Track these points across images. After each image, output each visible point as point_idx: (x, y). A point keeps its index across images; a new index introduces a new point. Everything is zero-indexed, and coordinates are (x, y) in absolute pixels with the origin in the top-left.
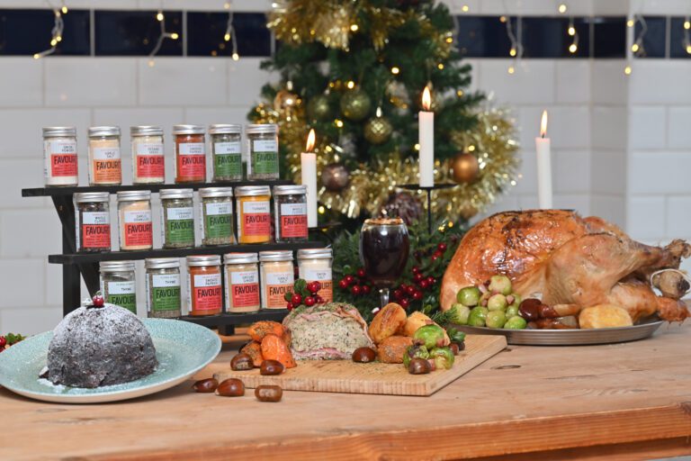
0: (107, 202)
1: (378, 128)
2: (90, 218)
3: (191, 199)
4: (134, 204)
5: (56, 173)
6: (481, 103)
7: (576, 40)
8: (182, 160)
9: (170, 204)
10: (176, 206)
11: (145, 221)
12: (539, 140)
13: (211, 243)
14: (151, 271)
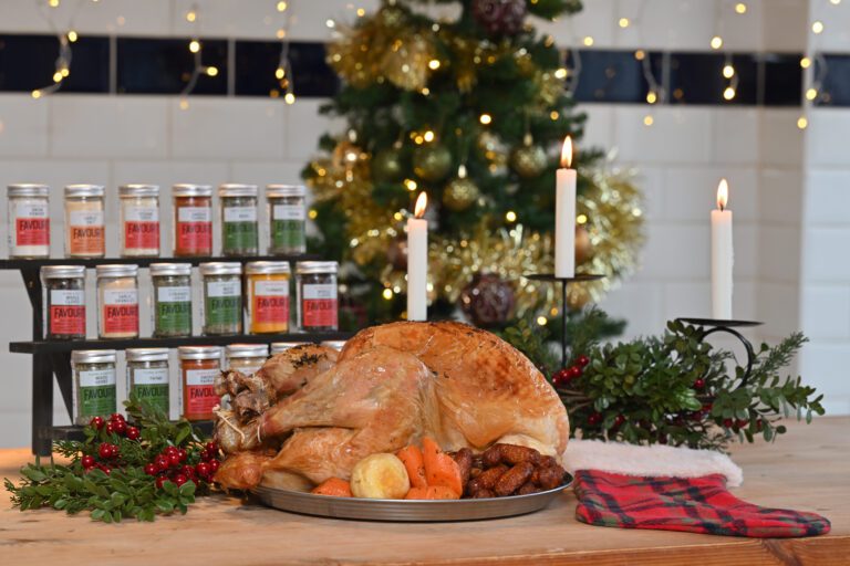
0: (82, 279)
1: (461, 192)
2: (60, 298)
3: (188, 276)
4: (117, 282)
5: (22, 241)
6: (599, 161)
7: (735, 83)
8: (183, 228)
9: (162, 282)
10: (168, 285)
11: (130, 302)
12: (716, 214)
13: (213, 332)
14: (134, 364)
